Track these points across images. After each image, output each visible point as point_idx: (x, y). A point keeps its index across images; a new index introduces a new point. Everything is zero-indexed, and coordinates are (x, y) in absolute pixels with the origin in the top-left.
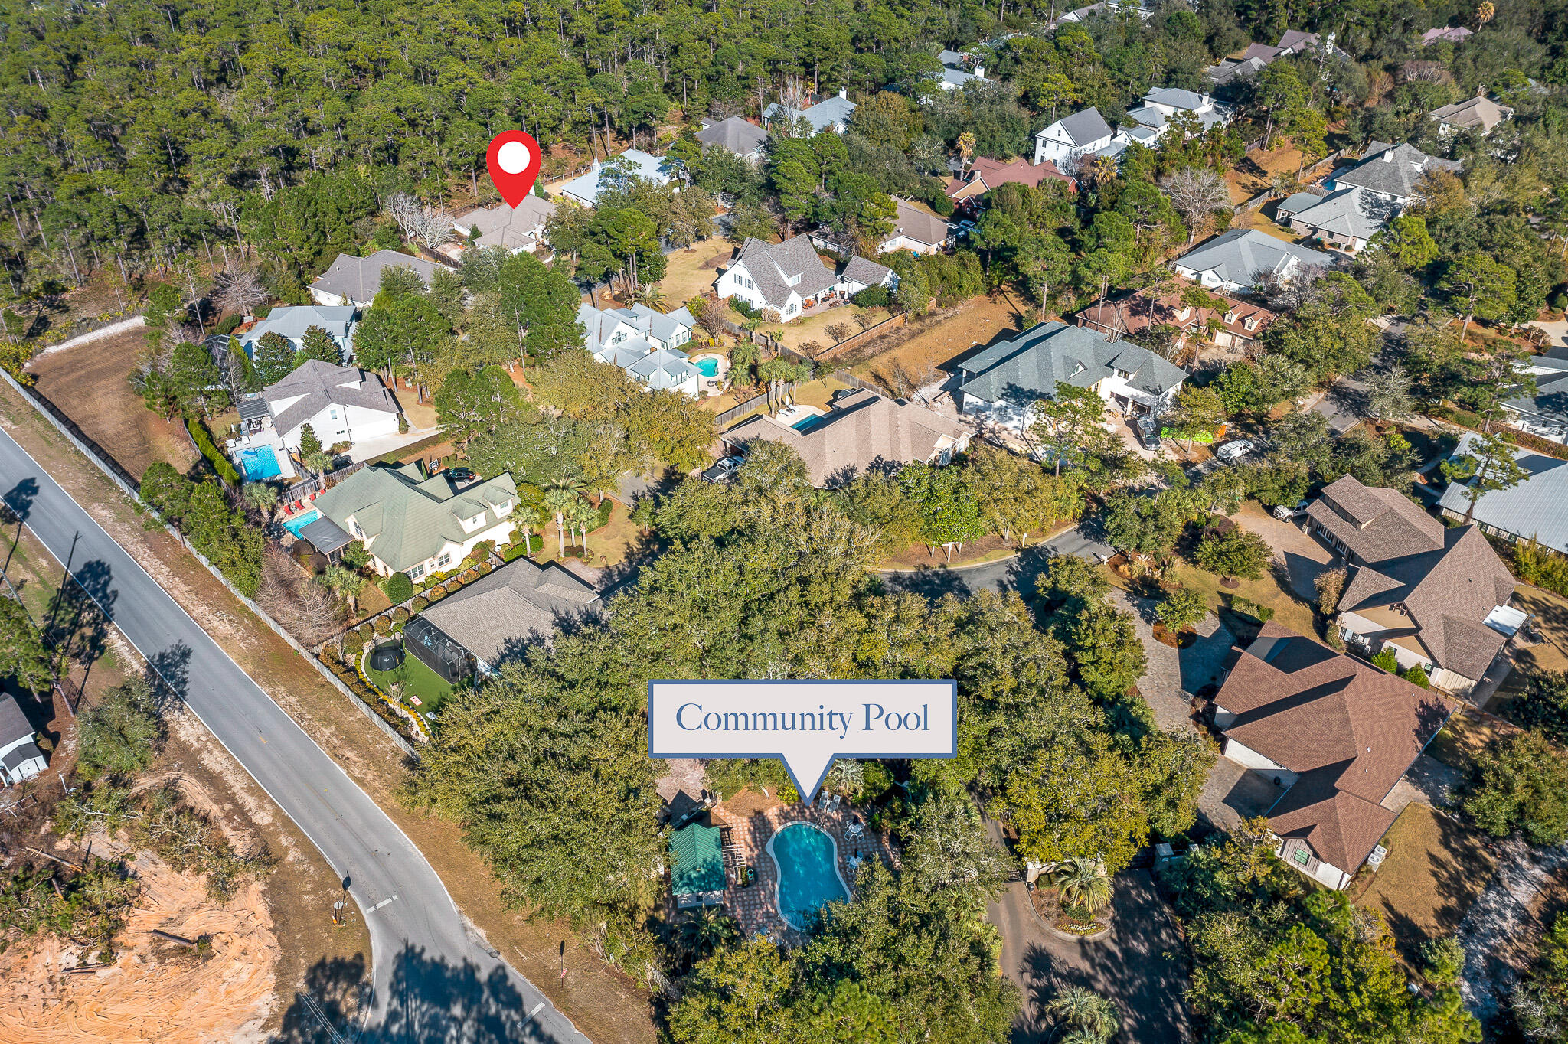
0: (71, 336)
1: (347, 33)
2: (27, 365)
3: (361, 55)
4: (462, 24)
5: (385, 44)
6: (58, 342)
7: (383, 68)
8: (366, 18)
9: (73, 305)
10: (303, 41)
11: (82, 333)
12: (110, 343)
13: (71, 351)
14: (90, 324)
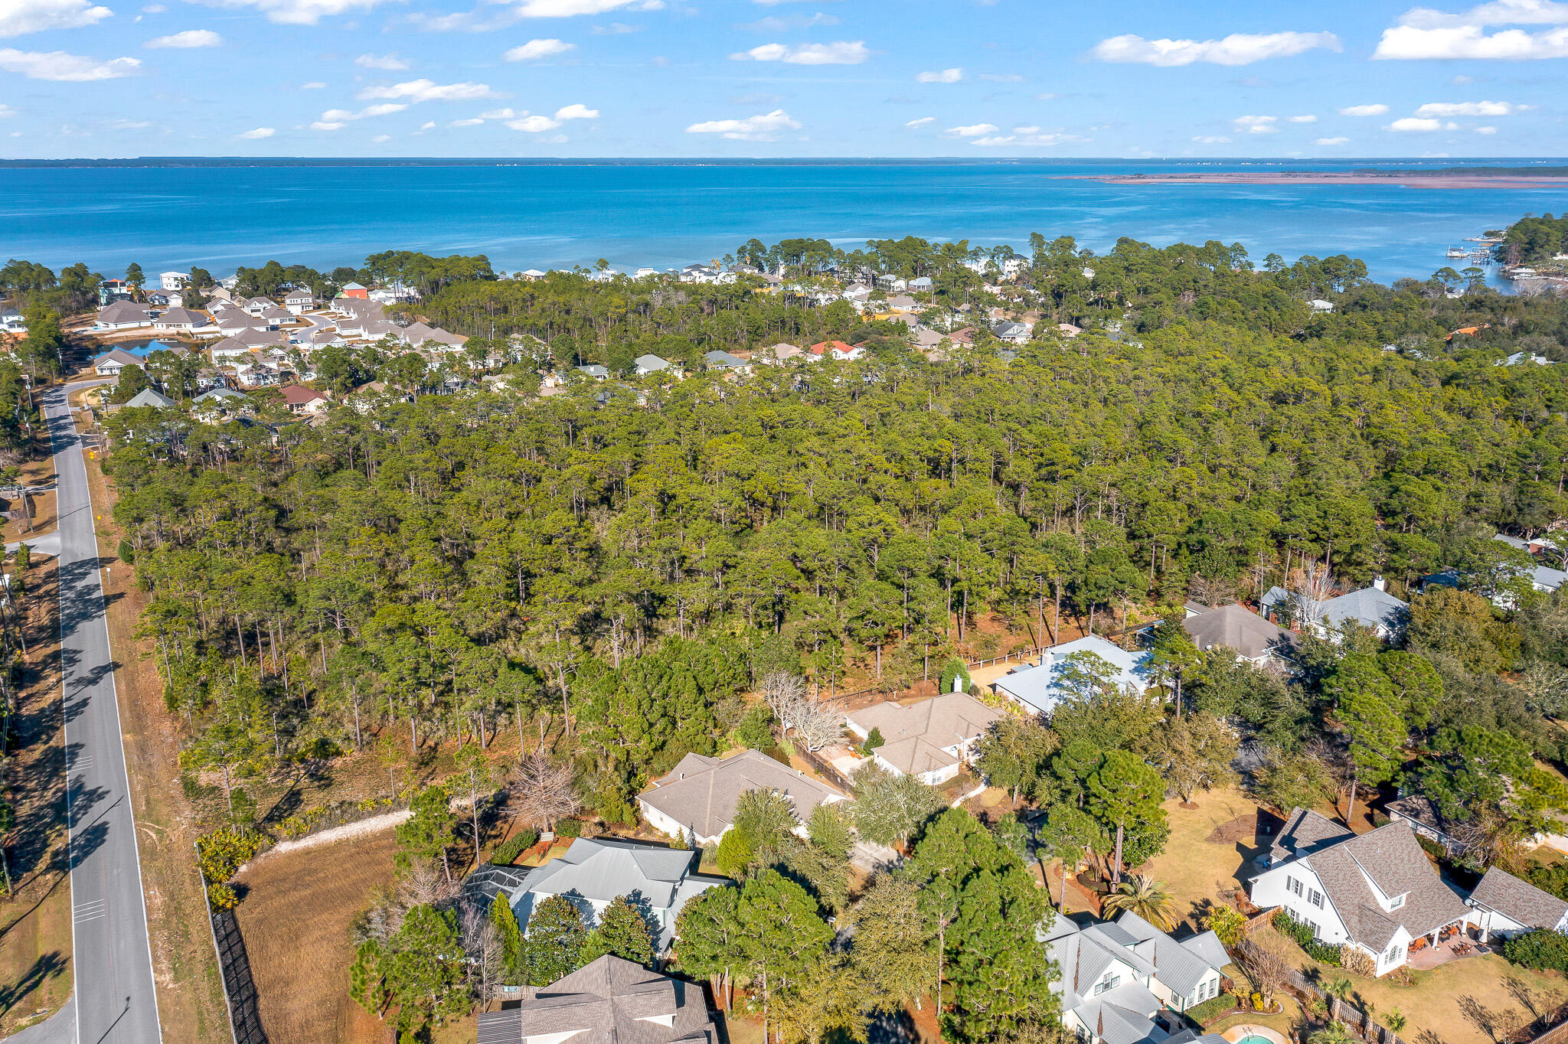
0: (316, 829)
1: (749, 462)
2: (243, 868)
3: (761, 487)
4: (880, 460)
5: (789, 476)
6: (297, 836)
7: (783, 503)
8: (773, 446)
9: (339, 777)
10: (700, 466)
11: (331, 824)
12: (362, 846)
13: (307, 852)
14: (348, 812)
